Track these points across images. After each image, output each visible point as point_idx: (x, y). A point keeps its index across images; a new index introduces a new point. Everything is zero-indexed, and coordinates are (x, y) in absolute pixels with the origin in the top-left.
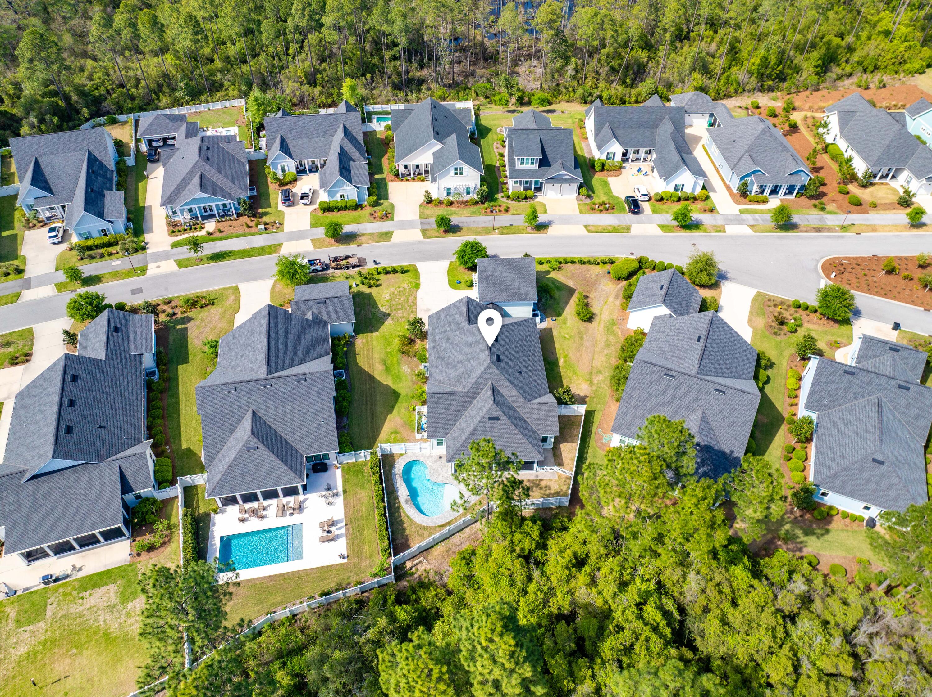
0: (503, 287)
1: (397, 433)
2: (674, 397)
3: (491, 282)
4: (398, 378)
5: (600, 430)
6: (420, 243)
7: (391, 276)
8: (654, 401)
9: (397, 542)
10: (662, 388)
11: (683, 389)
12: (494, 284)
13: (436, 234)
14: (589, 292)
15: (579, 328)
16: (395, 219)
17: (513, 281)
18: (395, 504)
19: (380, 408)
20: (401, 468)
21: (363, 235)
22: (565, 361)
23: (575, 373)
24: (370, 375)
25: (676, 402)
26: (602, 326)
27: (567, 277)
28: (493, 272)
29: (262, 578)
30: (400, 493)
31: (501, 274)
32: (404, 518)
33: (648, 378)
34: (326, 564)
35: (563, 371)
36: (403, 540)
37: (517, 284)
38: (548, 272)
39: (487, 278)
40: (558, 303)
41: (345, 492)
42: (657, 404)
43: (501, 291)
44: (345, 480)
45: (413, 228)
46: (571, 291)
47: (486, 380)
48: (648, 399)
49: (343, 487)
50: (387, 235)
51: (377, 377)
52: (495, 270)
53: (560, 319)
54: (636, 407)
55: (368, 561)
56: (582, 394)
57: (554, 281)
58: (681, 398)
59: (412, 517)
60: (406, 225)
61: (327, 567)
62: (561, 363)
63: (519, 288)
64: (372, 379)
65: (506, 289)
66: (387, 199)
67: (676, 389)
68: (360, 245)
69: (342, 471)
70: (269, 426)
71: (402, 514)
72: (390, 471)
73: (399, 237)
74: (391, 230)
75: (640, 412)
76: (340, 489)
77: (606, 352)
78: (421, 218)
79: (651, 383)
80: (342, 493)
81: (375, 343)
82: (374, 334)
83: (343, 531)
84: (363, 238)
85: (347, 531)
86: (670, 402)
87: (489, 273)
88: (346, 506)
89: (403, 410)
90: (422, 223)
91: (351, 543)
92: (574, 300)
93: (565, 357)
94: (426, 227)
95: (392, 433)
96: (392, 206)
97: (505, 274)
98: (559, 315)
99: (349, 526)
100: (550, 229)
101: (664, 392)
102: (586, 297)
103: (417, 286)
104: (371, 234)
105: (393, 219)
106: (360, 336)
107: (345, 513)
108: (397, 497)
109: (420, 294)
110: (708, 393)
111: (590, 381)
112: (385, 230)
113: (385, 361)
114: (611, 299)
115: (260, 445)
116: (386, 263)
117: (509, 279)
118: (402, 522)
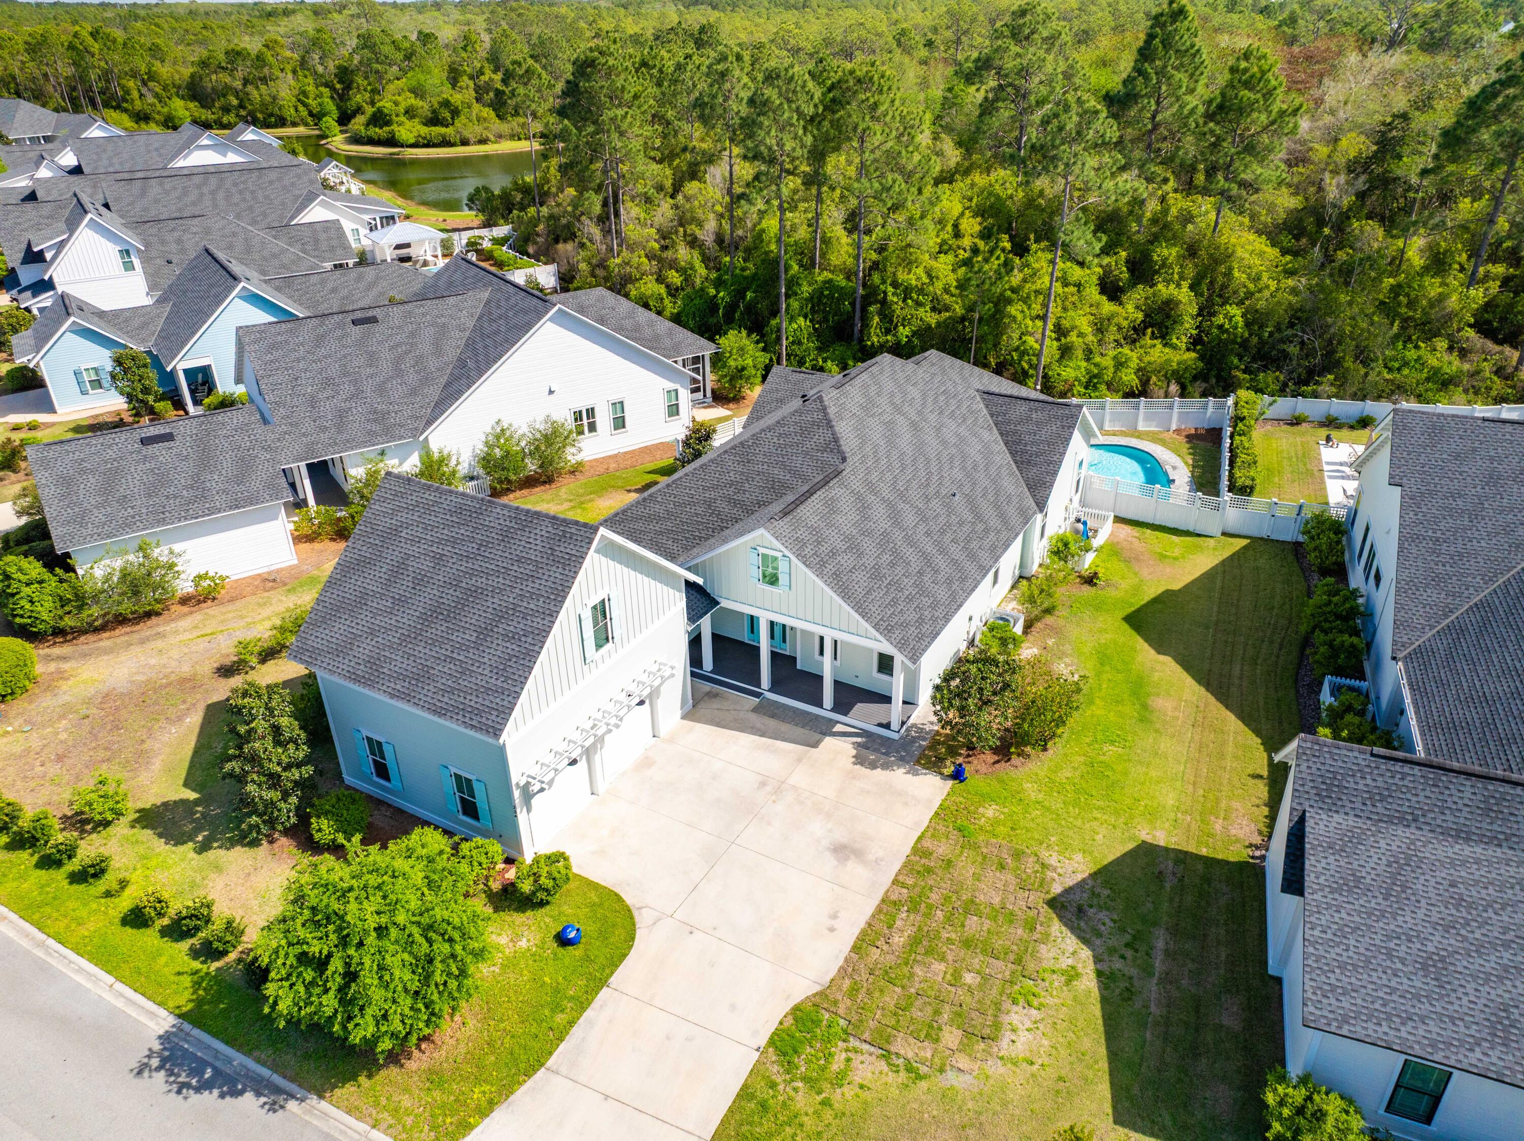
1: (1161, 555)
82: (1156, 835)
113: (1143, 721)
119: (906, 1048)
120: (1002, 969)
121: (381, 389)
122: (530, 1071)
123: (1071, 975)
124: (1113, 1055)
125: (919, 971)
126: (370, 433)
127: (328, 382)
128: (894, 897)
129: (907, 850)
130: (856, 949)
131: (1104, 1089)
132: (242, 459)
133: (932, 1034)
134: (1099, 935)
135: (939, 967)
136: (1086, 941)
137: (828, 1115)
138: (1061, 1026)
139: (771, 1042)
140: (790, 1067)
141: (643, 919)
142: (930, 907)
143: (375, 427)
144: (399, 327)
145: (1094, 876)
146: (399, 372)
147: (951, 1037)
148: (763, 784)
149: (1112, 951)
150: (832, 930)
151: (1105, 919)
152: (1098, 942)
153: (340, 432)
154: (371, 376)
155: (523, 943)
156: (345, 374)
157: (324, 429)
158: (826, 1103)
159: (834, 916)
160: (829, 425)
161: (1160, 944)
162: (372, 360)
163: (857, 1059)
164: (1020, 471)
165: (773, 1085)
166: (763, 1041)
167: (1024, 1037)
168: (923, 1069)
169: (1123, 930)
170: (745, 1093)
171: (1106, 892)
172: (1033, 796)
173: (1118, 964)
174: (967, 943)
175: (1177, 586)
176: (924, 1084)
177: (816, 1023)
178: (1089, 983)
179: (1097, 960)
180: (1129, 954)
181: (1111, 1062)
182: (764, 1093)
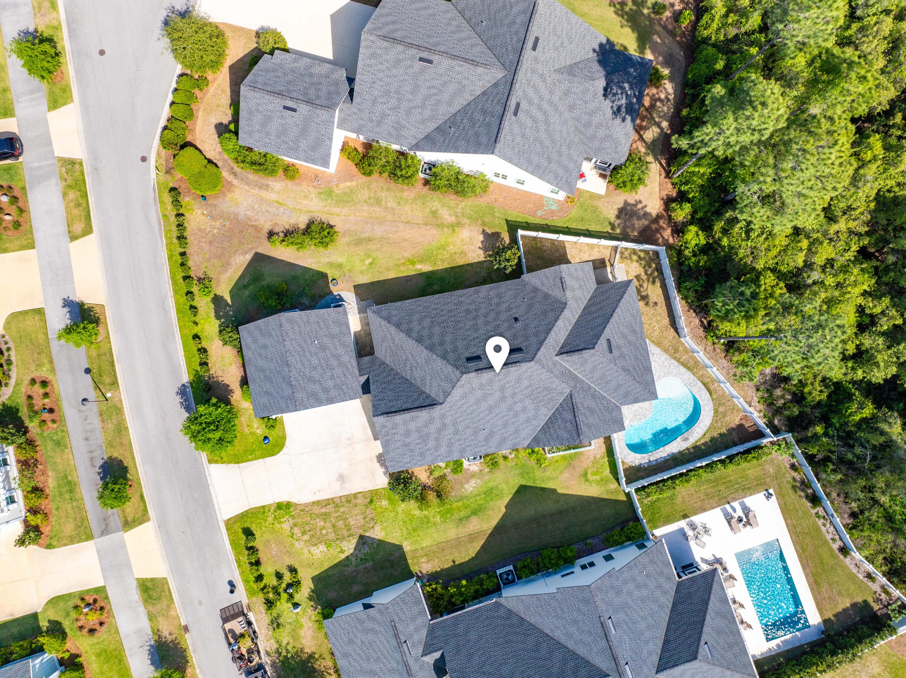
0: (335, 363)
1: (586, 474)
2: (540, 108)
3: (330, 384)
5: (539, 213)
6: (162, 526)
7: (262, 555)
8: (543, 135)
9: (736, 439)
10: (529, 122)
11: (532, 94)
12: (332, 378)
13: (135, 500)
14: (257, 229)
15: (348, 244)
16: (100, 583)
17: (323, 348)
18: (690, 453)
19: (548, 507)
20: (638, 456)
21: (157, 632)
22: (421, 262)
23: (443, 247)
24: (492, 535)
25: (545, 104)
26: (336, 210)
27: (226, 265)
28: (315, 382)
29: (807, 576)
30: (675, 451)
31: (315, 368)
32: (707, 439)
33: (518, 139)
34: (779, 510)
35: (441, 266)
36: (734, 433)
37: (327, 341)
39: (326, 390)
40: (295, 278)
41: (685, 516)
42: (547, 130)
43: (341, 364)
44: (668, 520)
45: (122, 546)
46: (261, 260)
47: (555, 364)
48: (541, 143)
49: (679, 520)
50: (150, 588)
51: (494, 522)
52: (311, 380)
53: (331, 273)
54: (550, 161)
55: (767, 466)
56: (481, 238)
58: (541, 98)
59: (705, 429)
60: (115, 562)
61: (782, 509)
62: (426, 268)
63: (332, 336)
64: (498, 529)
65: (337, 357)
66: (35, 616)
67: (531, 103)
68: (186, 629)
69: (656, 527)
70: (666, 642)
71: (703, 441)
72: (645, 469)
73: (151, 567)
74: (134, 584)
75: (555, 156)
76: (682, 524)
77: (391, 204)
78: (89, 537)
79: (523, 136)
80: (687, 520)
81: (426, 543)
82: (407, 547)
83: (736, 504)
84: (165, 629)
85: (734, 500)
86: (545, 113)
87: (316, 388)
88: (703, 510)
89: (547, 474)
90: (105, 532)
91: (750, 490)
93: (413, 263)
94: (115, 523)
95: (587, 480)
96: (56, 601)
97: (315, 361)
98: (324, 276)
99: (729, 500)
100: (87, 301)
101: (535, 120)
102: (271, 234)
103: (283, 506)
104: (151, 617)
105: (101, 590)
106: (414, 569)
107: (713, 508)
108: (681, 453)
110: (536, 60)
111: (454, 227)
112: (134, 597)
113: (461, 520)
114: (271, 196)
115: (702, 642)
116: (230, 572)
117: (321, 354)
118: (713, 439)
119: (296, 530)
120: (332, 536)
121: (408, 112)
122: (236, 463)
123: (342, 551)
124: (327, 570)
125: (318, 520)
126: (390, 135)
127: (387, 93)
128: (335, 500)
129: (353, 492)
130: (314, 503)
131: (317, 573)
132: (318, 139)
133: (304, 533)
134: (360, 551)
135: (322, 523)
136: (355, 549)
137: (271, 526)
138: (326, 557)
139: (278, 503)
140: (275, 511)
141: (285, 450)
142: (338, 510)
143: (394, 132)
144: (441, 75)
145: (379, 540)
146: (423, 106)
147: (306, 537)
148: (349, 439)
149: (356, 556)
150: (315, 494)
151: (366, 549)
152: (357, 552)
153: (377, 126)
154: (409, 100)
155: (258, 431)
156: (398, 92)
157: (371, 120)
158: (273, 524)
159: (319, 491)
160: (453, 387)
161: (367, 565)
162: (416, 89)
163: (287, 522)
164: (540, 431)
165: (269, 511)
166: (277, 501)
167: (318, 551)
168: (295, 537)
169: (365, 555)
170: (263, 507)
171: (375, 546)
172: (400, 509)
173: (354, 559)
174: (334, 526)
175: (560, 491)
176: (291, 539)
177: (289, 509)
178: (343, 556)
179: (351, 554)
180: (359, 560)
181: (325, 570)
182: (266, 511)
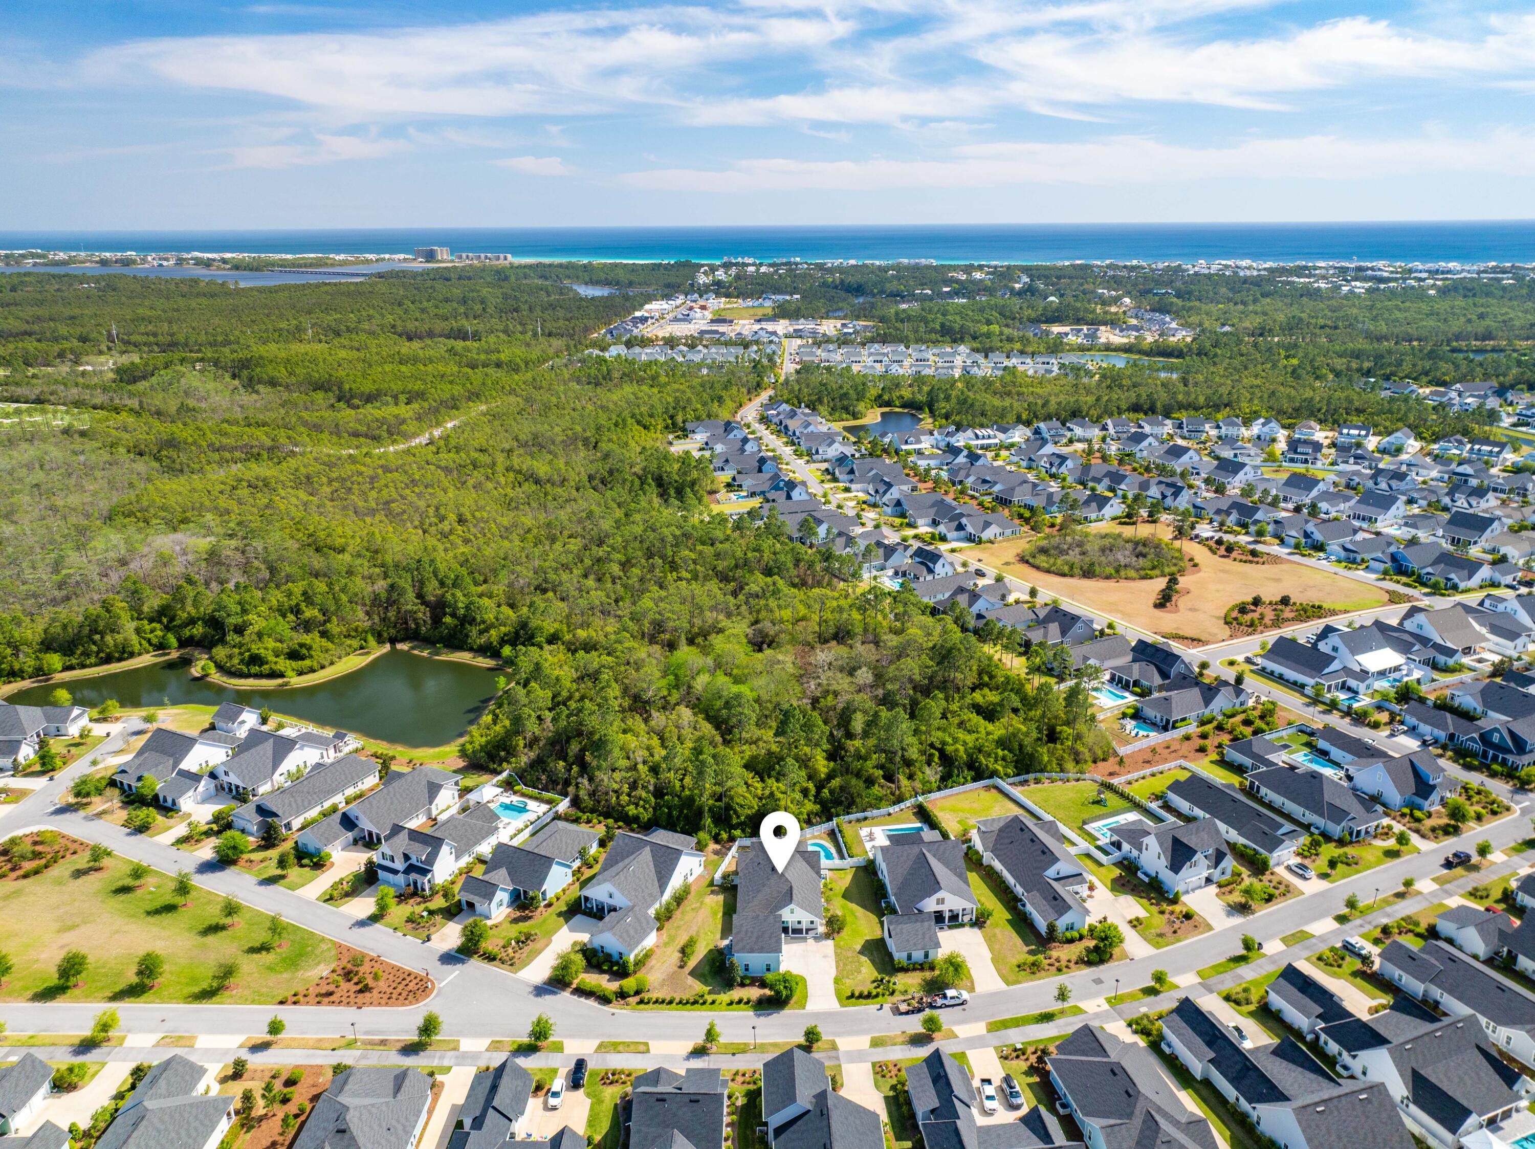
4: (843, 907)
7: (864, 992)
14: (676, 971)
15: (697, 939)
16: (869, 1064)
26: (678, 941)
27: (692, 987)
38: (710, 993)
40: (709, 962)
45: (847, 1052)
46: (692, 973)
50: (876, 1043)
53: (711, 946)
57: (706, 983)
60: (857, 1056)
66: (885, 1097)
73: (863, 1042)
81: (864, 931)
82: (867, 938)
84: (901, 1039)
92: (692, 963)
94: (833, 1053)
96: (877, 1086)
100: (690, 1049)
102: (680, 967)
103: (837, 981)
109: (833, 972)
112: (880, 1050)
114: (659, 964)
116: (871, 1007)
119: (851, 977)
125: (847, 969)
128: (837, 961)
129: (834, 954)
133: (853, 975)
138: (868, 968)
140: (839, 985)
142: (843, 961)
145: (861, 948)
158: (846, 986)
161: (874, 953)
166: (833, 983)
168: (855, 978)
170: (835, 989)
171: (864, 949)
172: (845, 938)
182: (838, 988)
